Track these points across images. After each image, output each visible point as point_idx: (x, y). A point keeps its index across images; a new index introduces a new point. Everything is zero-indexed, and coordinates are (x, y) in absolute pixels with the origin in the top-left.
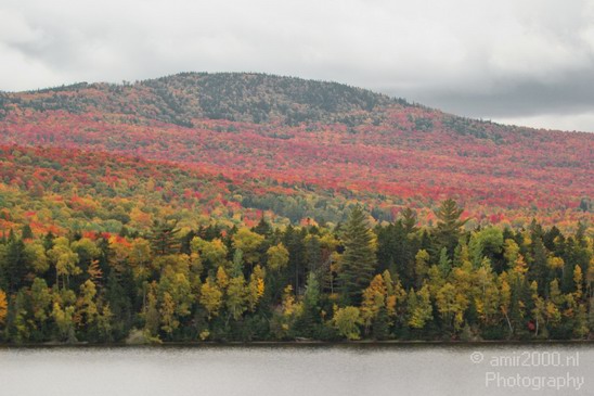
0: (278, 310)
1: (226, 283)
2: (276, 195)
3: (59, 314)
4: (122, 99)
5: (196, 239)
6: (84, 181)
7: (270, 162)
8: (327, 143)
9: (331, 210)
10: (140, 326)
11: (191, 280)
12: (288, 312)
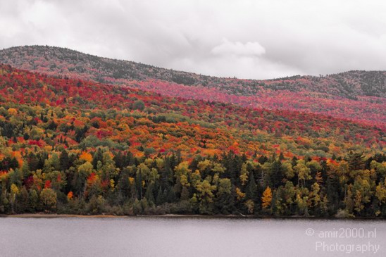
3: (299, 200)
4: (319, 85)
5: (373, 161)
6: (302, 129)
10: (343, 208)
11: (370, 184)
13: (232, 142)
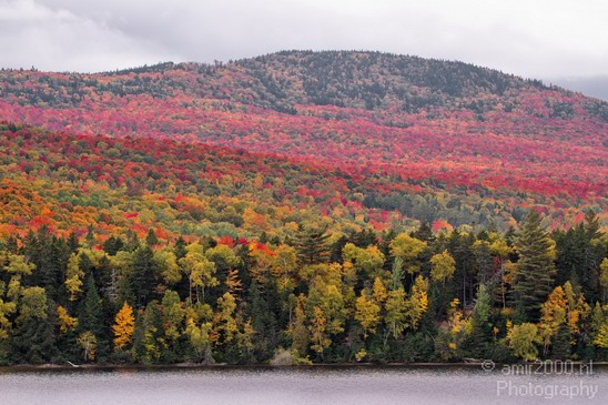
0: (444, 327)
1: (384, 296)
2: (403, 193)
3: (195, 333)
4: (214, 82)
5: (349, 245)
6: (182, 177)
7: (387, 154)
8: (451, 132)
9: (466, 210)
10: (286, 345)
11: (344, 293)
12: (456, 329)
13: (38, 208)
